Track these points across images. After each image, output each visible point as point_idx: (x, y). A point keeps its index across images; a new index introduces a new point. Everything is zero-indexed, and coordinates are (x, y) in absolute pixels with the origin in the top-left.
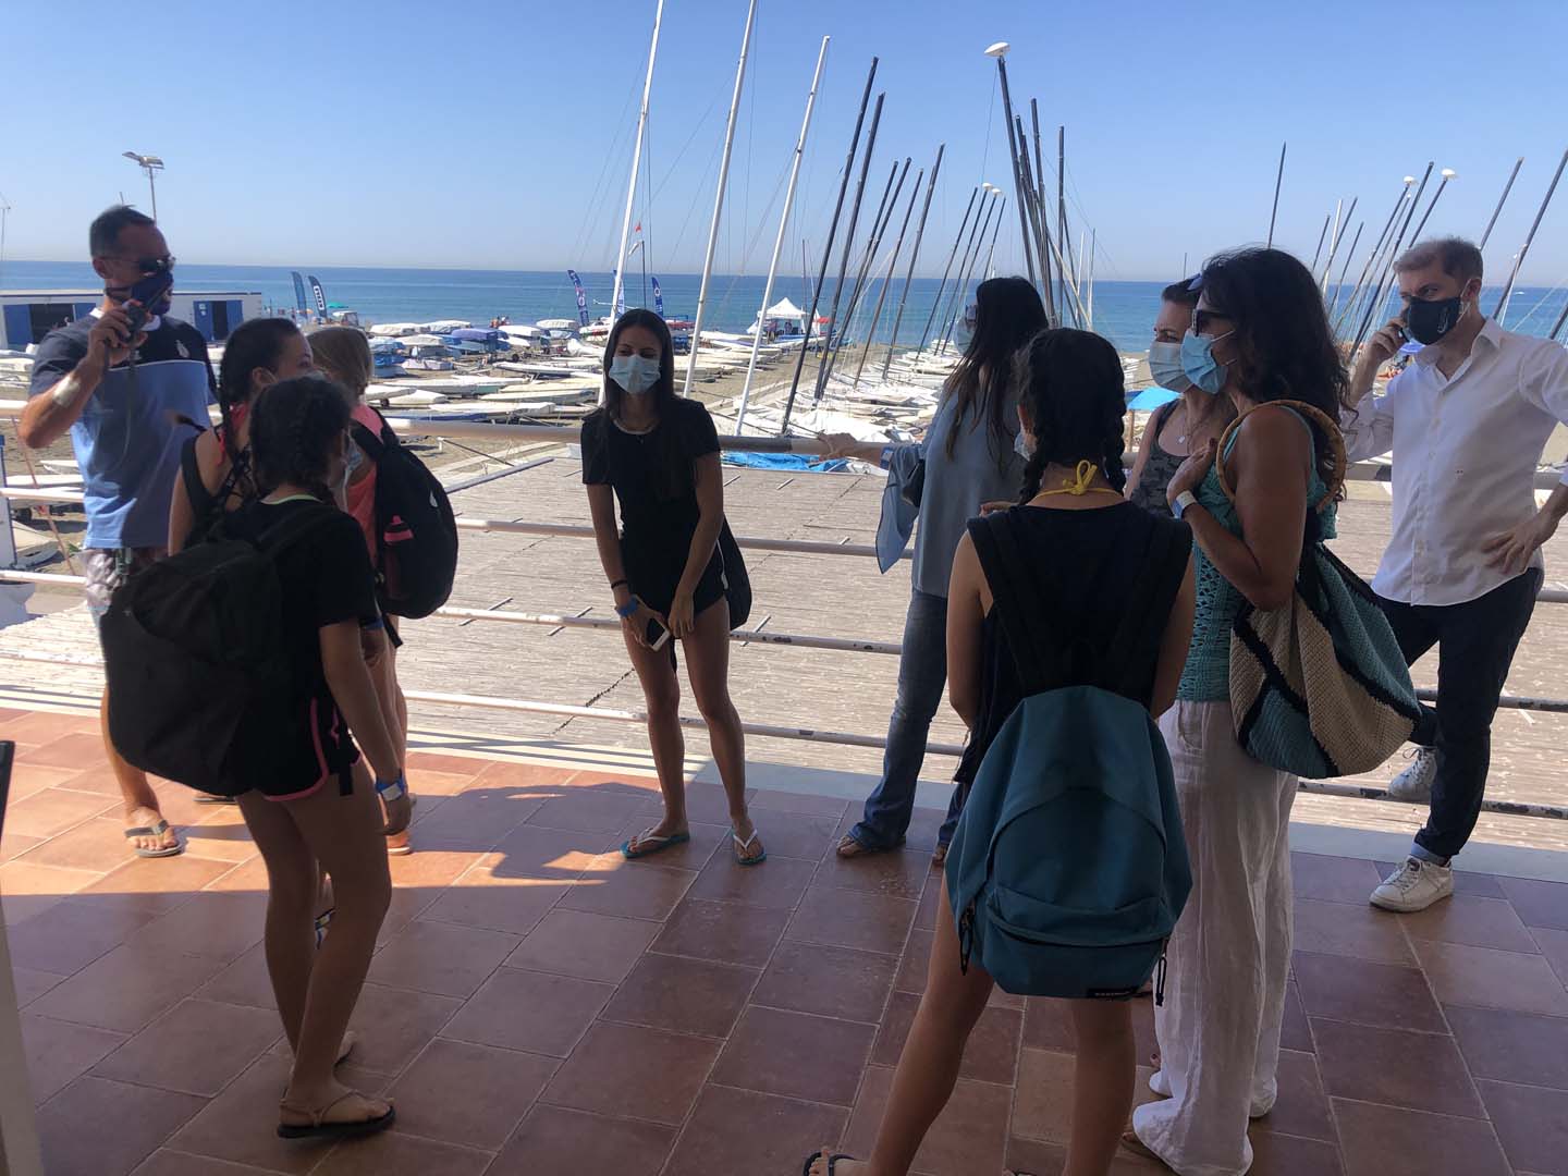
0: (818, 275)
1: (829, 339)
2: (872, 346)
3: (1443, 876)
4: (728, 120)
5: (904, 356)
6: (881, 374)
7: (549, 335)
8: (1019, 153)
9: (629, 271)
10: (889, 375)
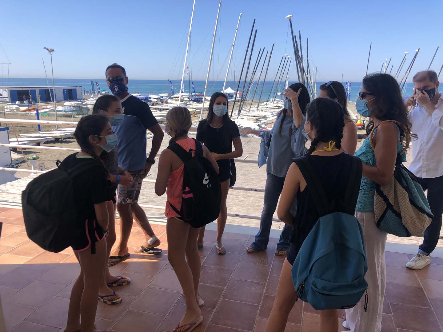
0: (239, 80)
1: (242, 99)
2: (254, 100)
3: (427, 259)
4: (213, 37)
5: (263, 103)
6: (257, 108)
7: (163, 98)
8: (296, 46)
9: (185, 80)
10: (259, 109)
